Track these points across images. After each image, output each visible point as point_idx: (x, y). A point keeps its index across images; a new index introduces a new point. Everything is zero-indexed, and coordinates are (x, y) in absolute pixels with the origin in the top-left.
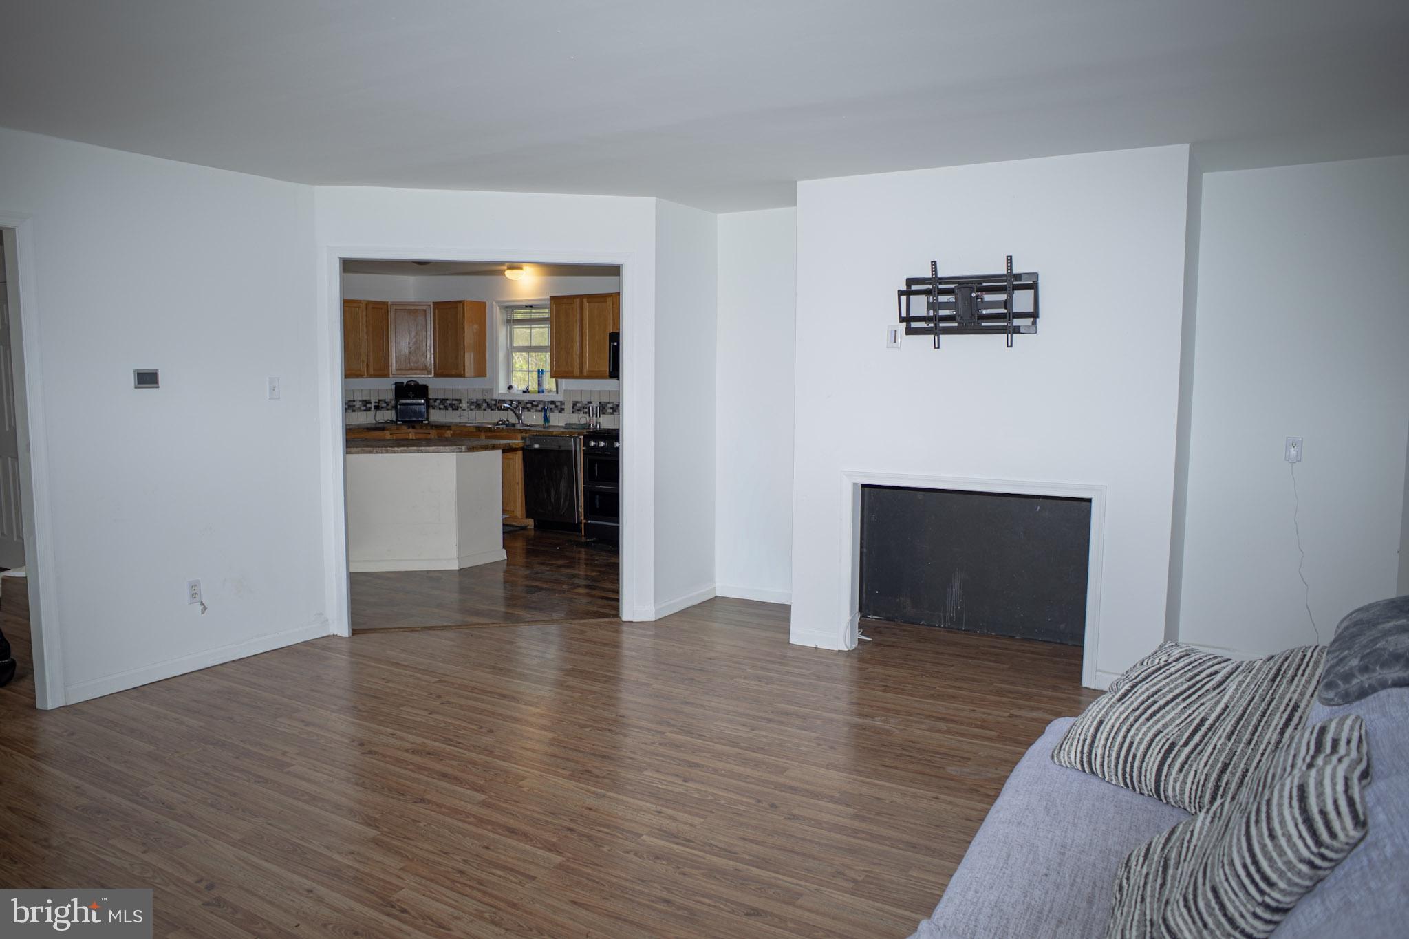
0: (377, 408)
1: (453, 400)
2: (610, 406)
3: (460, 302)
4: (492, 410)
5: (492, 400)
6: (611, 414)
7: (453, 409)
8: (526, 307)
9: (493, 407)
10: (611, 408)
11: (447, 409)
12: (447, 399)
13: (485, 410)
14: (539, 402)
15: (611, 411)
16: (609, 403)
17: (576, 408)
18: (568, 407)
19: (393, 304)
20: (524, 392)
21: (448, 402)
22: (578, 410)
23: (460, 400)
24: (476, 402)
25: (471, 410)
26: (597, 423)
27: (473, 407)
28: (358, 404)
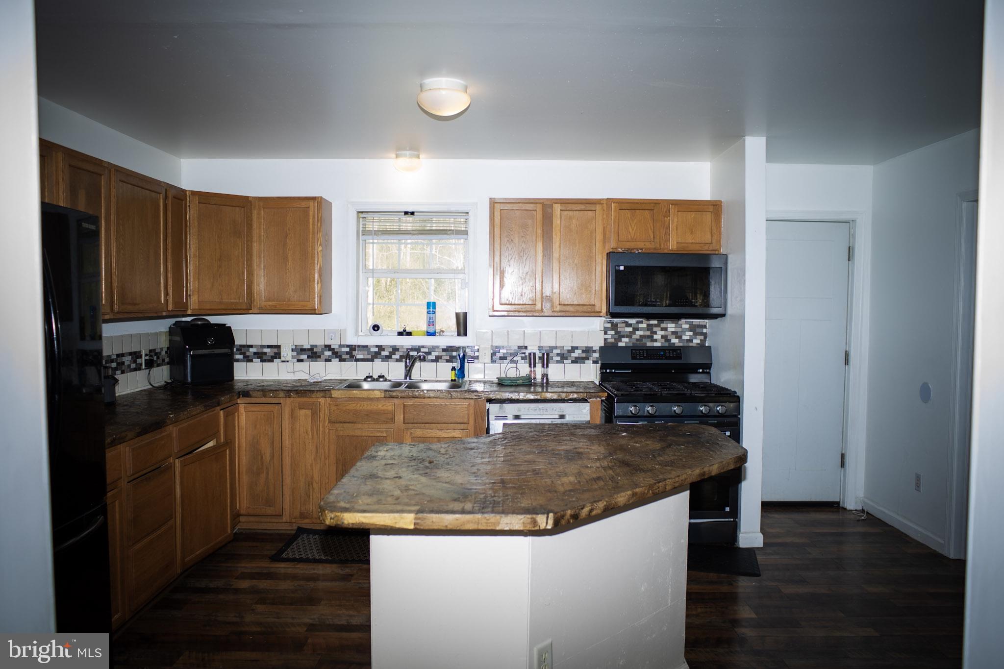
0: (150, 364)
1: (262, 347)
2: (556, 351)
3: (314, 199)
4: (342, 360)
5: (341, 346)
6: (558, 362)
7: (262, 361)
8: (406, 213)
9: (344, 357)
10: (558, 355)
11: (251, 361)
12: (251, 346)
13: (328, 360)
14: (434, 348)
15: (559, 358)
16: (556, 348)
17: (496, 356)
18: (486, 356)
19: (194, 193)
20: (400, 334)
21: (252, 350)
22: (503, 358)
23: (279, 347)
24: (311, 350)
25: (300, 361)
26: (543, 375)
27: (304, 357)
28: (127, 360)
